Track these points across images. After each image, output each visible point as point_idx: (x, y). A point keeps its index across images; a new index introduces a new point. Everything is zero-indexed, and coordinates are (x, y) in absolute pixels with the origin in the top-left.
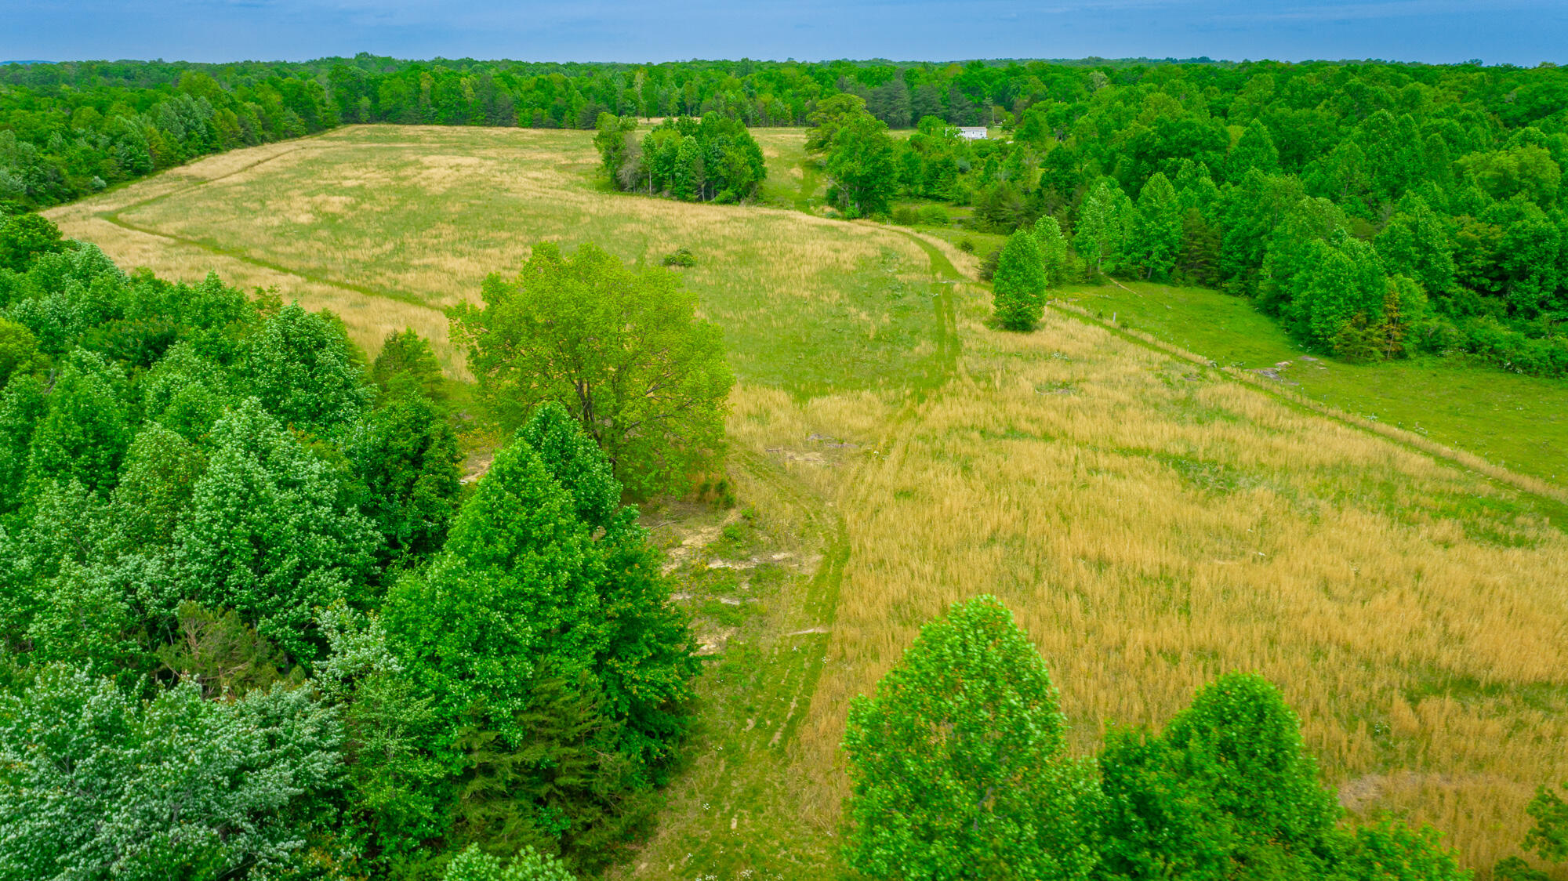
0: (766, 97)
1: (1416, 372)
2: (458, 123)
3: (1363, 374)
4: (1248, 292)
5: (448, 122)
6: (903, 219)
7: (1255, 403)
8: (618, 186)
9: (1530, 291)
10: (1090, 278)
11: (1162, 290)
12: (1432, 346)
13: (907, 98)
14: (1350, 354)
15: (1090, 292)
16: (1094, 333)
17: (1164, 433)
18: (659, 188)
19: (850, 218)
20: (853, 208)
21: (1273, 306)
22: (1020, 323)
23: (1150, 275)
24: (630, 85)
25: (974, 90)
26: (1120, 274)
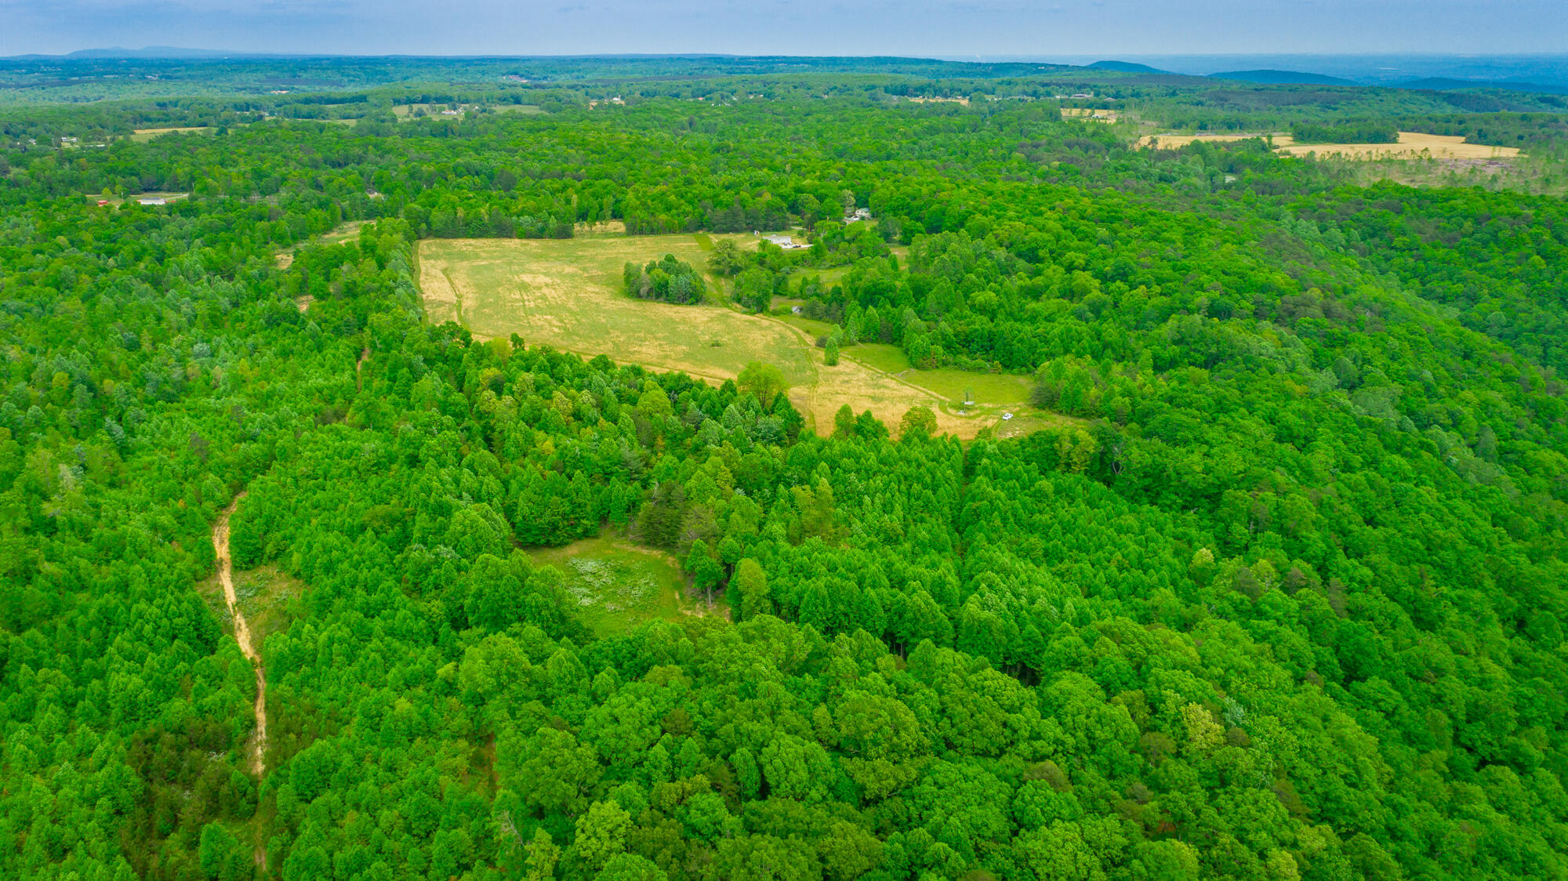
0: (663, 217)
1: (938, 372)
2: (480, 236)
3: (925, 373)
4: (901, 346)
5: (473, 236)
6: (775, 313)
7: (893, 384)
8: (636, 295)
9: (974, 346)
10: (852, 344)
11: (874, 346)
12: (945, 364)
13: (743, 215)
14: (921, 368)
15: (852, 349)
16: (853, 365)
17: (870, 391)
18: (658, 296)
19: (753, 314)
20: (754, 309)
21: (906, 352)
22: (833, 363)
23: (872, 341)
24: (568, 202)
25: (779, 209)
26: (860, 341)
